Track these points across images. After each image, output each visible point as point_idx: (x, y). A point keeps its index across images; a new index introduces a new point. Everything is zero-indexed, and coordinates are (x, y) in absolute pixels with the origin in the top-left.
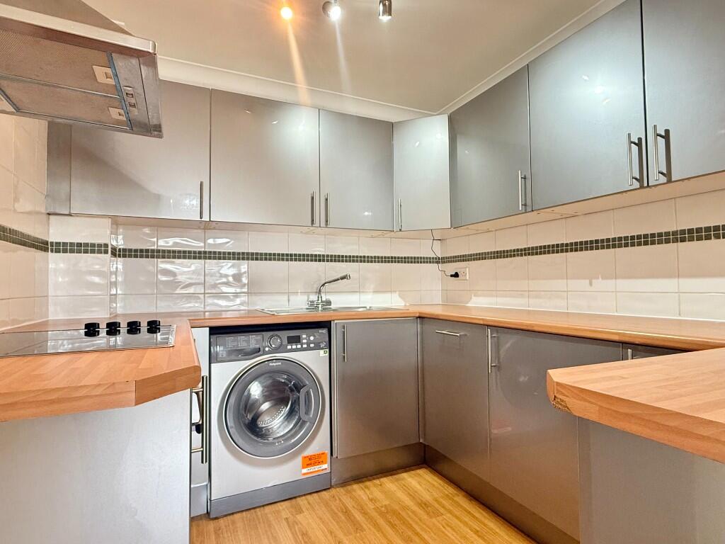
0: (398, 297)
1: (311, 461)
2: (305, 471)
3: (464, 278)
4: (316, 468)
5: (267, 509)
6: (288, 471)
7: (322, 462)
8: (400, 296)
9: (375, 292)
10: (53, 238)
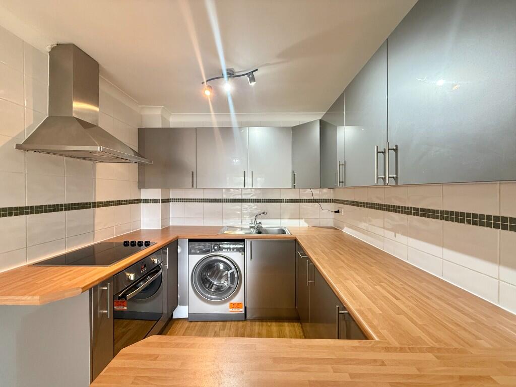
1: (234, 306)
2: (231, 310)
3: (341, 214)
4: (237, 310)
5: (213, 323)
6: (223, 309)
7: (240, 308)
8: (305, 221)
10: (142, 198)
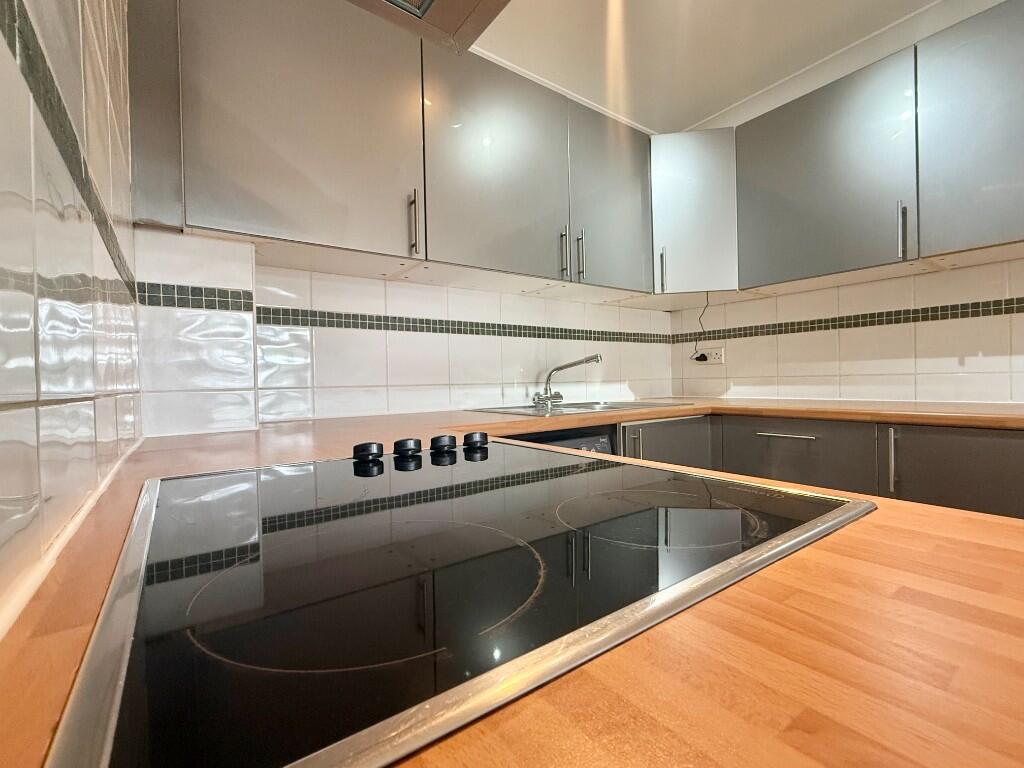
0: (627, 389)
3: (717, 361)
8: (630, 388)
9: (604, 382)
